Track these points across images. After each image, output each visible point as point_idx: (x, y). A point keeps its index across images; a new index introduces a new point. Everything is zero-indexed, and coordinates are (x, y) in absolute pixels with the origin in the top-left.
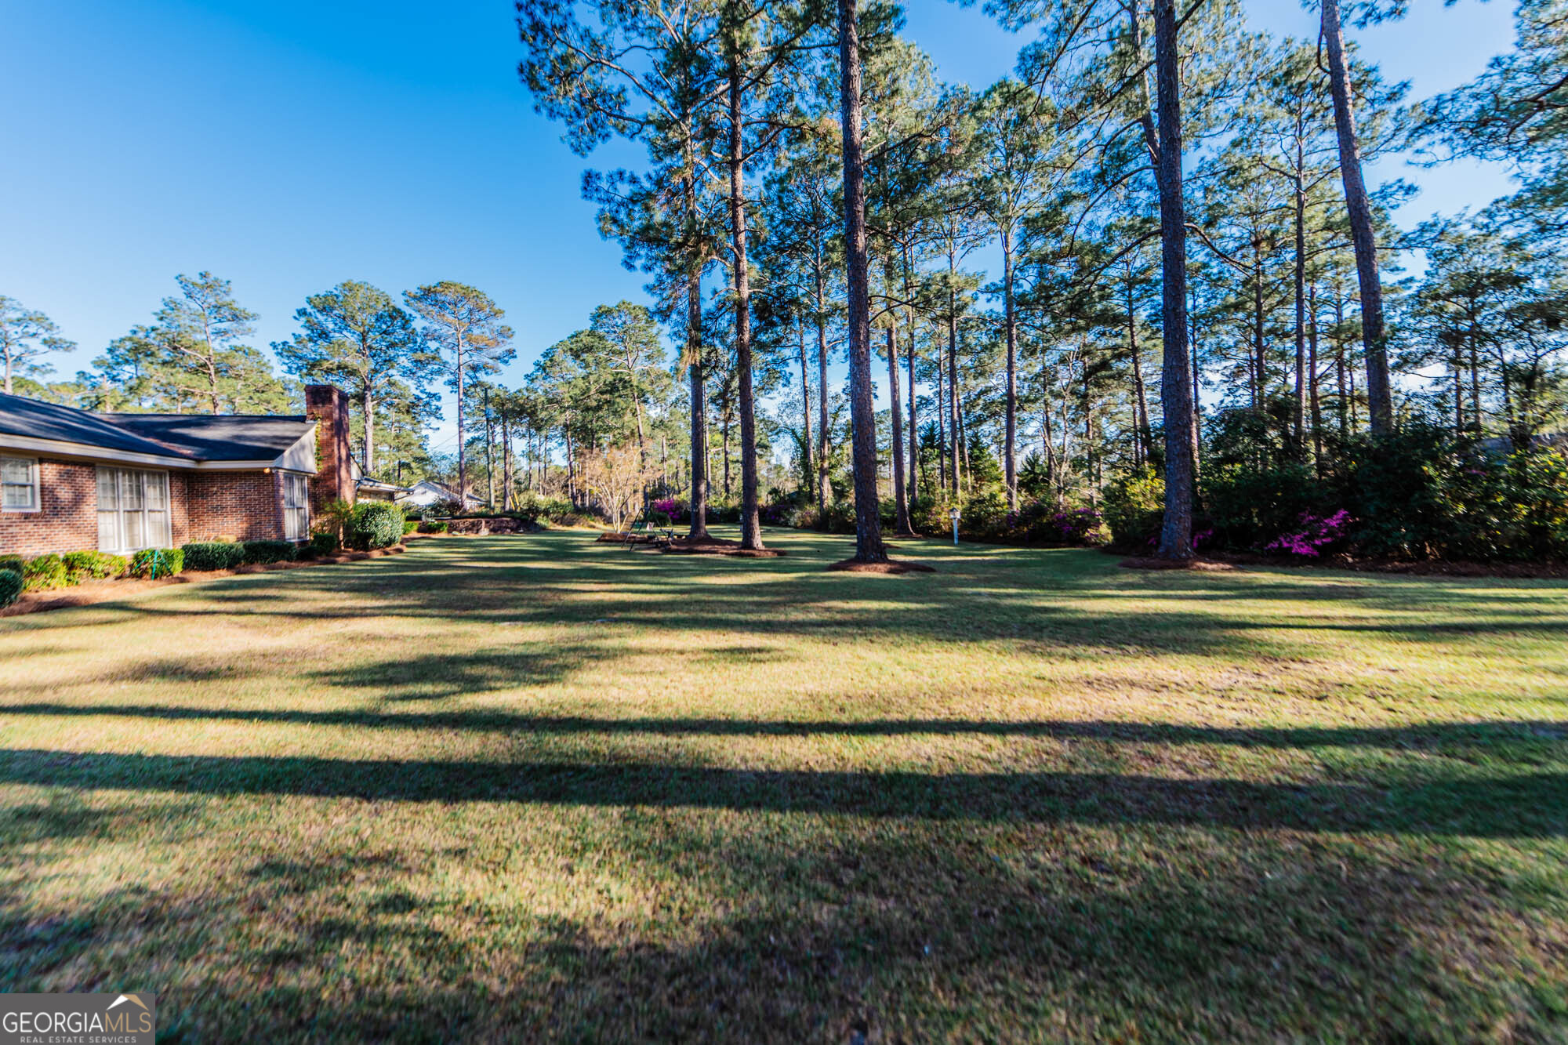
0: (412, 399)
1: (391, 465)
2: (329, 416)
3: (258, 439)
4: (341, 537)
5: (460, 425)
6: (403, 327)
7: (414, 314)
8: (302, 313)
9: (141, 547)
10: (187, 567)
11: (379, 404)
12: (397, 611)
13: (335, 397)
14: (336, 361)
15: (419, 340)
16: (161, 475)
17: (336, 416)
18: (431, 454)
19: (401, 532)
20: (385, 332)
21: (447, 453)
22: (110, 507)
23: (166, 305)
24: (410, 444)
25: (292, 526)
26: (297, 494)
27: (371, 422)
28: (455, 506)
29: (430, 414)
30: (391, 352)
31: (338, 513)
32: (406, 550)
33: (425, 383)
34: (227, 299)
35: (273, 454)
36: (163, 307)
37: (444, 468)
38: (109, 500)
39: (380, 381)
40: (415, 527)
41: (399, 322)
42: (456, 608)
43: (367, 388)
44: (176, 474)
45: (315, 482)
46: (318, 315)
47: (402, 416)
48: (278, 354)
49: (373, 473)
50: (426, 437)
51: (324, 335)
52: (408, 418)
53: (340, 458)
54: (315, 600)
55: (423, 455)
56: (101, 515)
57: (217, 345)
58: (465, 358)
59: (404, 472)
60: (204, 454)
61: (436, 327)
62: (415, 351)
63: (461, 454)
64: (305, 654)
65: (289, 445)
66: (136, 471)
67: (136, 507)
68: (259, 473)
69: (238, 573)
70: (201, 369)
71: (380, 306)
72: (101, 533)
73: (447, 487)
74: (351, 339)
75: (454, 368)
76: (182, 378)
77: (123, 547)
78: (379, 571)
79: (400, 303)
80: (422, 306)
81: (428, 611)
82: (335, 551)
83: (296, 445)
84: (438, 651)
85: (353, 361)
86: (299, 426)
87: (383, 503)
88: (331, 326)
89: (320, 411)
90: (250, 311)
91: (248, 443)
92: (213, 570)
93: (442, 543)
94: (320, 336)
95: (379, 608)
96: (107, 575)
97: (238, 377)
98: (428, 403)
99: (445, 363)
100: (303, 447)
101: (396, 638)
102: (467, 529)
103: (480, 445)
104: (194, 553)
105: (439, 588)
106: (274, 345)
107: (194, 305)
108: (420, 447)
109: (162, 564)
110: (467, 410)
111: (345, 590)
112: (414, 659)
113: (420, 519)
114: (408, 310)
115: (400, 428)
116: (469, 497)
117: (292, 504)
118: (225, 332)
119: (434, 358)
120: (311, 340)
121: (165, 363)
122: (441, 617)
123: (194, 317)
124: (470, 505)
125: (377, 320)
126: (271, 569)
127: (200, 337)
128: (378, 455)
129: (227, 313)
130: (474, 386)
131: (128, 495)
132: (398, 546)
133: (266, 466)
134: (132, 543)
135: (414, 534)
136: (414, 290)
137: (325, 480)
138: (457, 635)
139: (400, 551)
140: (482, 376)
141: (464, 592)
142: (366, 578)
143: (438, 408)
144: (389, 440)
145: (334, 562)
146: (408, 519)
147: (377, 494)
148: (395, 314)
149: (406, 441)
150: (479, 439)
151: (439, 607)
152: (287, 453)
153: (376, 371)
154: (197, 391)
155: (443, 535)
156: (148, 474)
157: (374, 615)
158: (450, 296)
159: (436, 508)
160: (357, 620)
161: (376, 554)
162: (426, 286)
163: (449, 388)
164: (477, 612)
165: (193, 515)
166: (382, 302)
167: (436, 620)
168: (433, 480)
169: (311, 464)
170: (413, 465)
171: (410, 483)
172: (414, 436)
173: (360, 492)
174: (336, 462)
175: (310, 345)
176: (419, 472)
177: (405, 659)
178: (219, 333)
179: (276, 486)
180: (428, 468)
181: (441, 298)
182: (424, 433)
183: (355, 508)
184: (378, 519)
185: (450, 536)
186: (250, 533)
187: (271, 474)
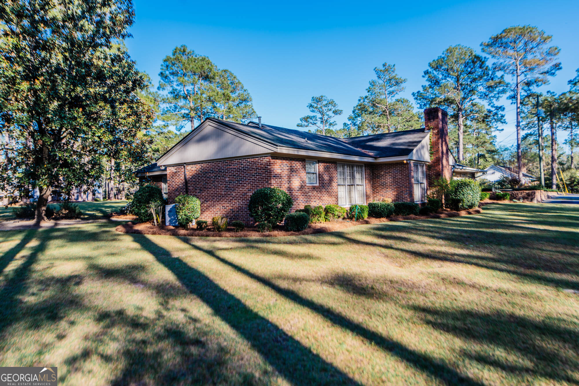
0: (486, 112)
1: (473, 157)
2: (436, 127)
3: (402, 144)
4: (443, 201)
5: (518, 126)
6: (481, 67)
7: (488, 56)
8: (426, 72)
9: (354, 203)
10: (370, 215)
11: (466, 119)
12: (475, 261)
13: (440, 114)
14: (442, 97)
15: (490, 73)
16: (361, 166)
17: (440, 126)
18: (497, 147)
19: (479, 199)
20: (470, 73)
21: (508, 146)
22: (343, 183)
23: (371, 84)
24: (485, 142)
25: (417, 193)
26: (420, 175)
27: (461, 131)
28: (515, 182)
29: (497, 121)
30: (474, 85)
31: (441, 186)
32: (482, 211)
33: (494, 100)
34: (394, 75)
35: (407, 152)
36: (369, 85)
37: (506, 156)
38: (342, 180)
39: (467, 105)
40: (488, 196)
41: (478, 64)
42: (521, 265)
43: (460, 110)
44: (368, 165)
45: (429, 167)
46: (434, 72)
47: (479, 125)
48: (416, 99)
49: (463, 162)
50: (495, 137)
51: (437, 83)
52: (483, 125)
53: (442, 152)
54: (425, 243)
55: (493, 149)
56: (339, 187)
57: (390, 100)
58: (522, 78)
59: (481, 160)
60: (378, 154)
61: (502, 61)
62: (487, 80)
63: (518, 146)
64: (413, 287)
65: (416, 146)
66: (351, 165)
67: (352, 183)
68: (401, 163)
69: (391, 220)
70: (383, 114)
71: (467, 57)
72: (339, 196)
73: (509, 169)
74: (450, 82)
75: (513, 87)
76: (376, 119)
77: (347, 203)
78: (465, 226)
79: (478, 52)
80: (492, 49)
81: (498, 265)
82: (440, 210)
83: (419, 146)
84: (507, 309)
85: (451, 95)
86: (421, 135)
87: (467, 180)
88: (440, 76)
89: (432, 125)
90: (403, 79)
91: (397, 147)
92: (380, 218)
93: (506, 208)
94: (435, 84)
95: (463, 256)
96: (339, 217)
97: (398, 115)
98: (496, 114)
99: (507, 85)
100: (423, 147)
101: (473, 286)
102: (524, 198)
103: (531, 139)
104: (373, 207)
105: (505, 244)
106: (413, 94)
107: (381, 82)
108: (491, 143)
109: (360, 213)
110: (523, 115)
111: (442, 239)
112: (488, 312)
113: (491, 190)
114: (483, 55)
115: (479, 133)
116: (524, 175)
117: (418, 181)
118: (393, 92)
119: (500, 83)
120: (430, 87)
121: (370, 113)
122: (509, 272)
123: (381, 87)
124: (525, 181)
125: (465, 66)
126: (406, 219)
127: (383, 97)
128: (466, 150)
129: (393, 82)
130: (528, 96)
131: (349, 177)
132: (477, 208)
133: (404, 159)
134: (351, 202)
135: (487, 200)
136: (487, 40)
137: (435, 166)
138: (524, 295)
139: (478, 212)
140: (534, 89)
141: (526, 250)
142: (456, 230)
143: (503, 116)
144: (472, 141)
145: (439, 217)
146: (483, 190)
147: (464, 174)
148: (477, 60)
149: (482, 140)
150: (531, 135)
151: (506, 262)
152: (414, 151)
153: (464, 98)
154: (382, 125)
155: (507, 202)
156: (357, 166)
157: (459, 262)
158: (512, 36)
159: (501, 183)
160: (448, 264)
161: (463, 213)
162: (495, 35)
163: (510, 101)
164: (539, 273)
165: (375, 188)
166: (468, 54)
167: (505, 274)
168: (499, 165)
169: (427, 157)
170: (487, 155)
171: (485, 167)
172: (487, 137)
173: (454, 173)
174: (441, 155)
175: (431, 89)
176: (490, 160)
177: (481, 310)
178: (391, 93)
179: (409, 170)
180: (496, 157)
181: (504, 40)
182: (493, 134)
183: (451, 183)
184: (464, 190)
185: (512, 203)
186: (398, 198)
187: (407, 163)
